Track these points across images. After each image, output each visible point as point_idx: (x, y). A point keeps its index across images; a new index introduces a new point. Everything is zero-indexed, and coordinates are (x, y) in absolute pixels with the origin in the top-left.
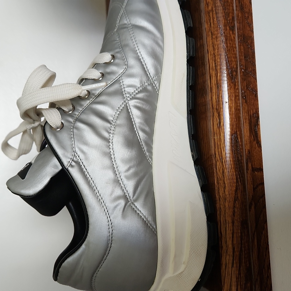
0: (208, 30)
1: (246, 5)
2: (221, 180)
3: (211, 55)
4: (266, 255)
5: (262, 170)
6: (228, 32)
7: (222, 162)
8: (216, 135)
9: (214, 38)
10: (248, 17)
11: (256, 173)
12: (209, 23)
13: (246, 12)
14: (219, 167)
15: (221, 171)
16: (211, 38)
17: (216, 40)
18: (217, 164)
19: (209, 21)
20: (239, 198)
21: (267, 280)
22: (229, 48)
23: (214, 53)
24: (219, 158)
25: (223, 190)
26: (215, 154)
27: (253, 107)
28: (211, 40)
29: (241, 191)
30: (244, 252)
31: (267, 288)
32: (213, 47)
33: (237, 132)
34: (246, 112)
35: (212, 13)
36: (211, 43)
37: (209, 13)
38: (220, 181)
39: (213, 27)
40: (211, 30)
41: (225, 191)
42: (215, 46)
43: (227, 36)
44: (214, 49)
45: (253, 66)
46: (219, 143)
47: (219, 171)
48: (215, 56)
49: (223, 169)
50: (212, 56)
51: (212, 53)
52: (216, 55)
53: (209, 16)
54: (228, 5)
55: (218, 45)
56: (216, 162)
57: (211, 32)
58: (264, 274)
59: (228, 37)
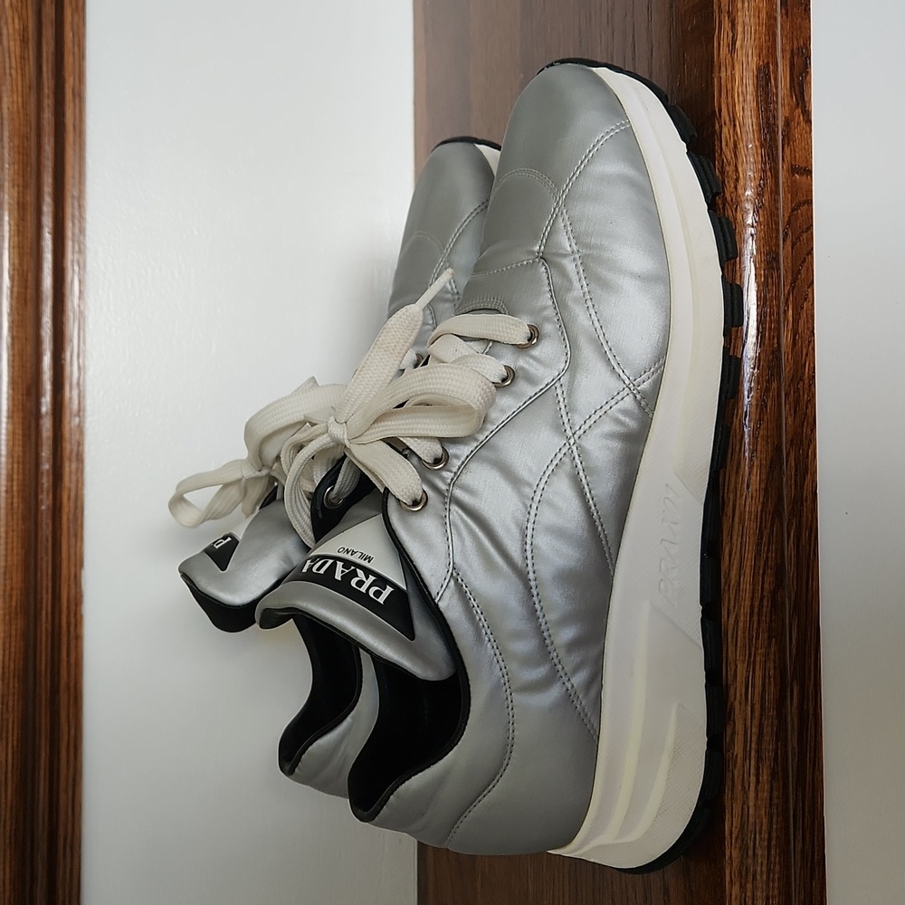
2: (729, 164)
4: (807, 355)
5: (809, 172)
7: (735, 125)
8: (723, 69)
11: (798, 177)
14: (728, 136)
15: (732, 145)
18: (723, 130)
20: (767, 204)
21: (807, 408)
24: (727, 119)
25: (732, 185)
26: (720, 110)
27: (799, 33)
29: (771, 190)
30: (770, 317)
31: (805, 423)
33: (768, 63)
34: (786, 36)
38: (727, 168)
41: (738, 187)
46: (729, 86)
47: (727, 145)
49: (734, 141)
56: (721, 127)
58: (801, 394)
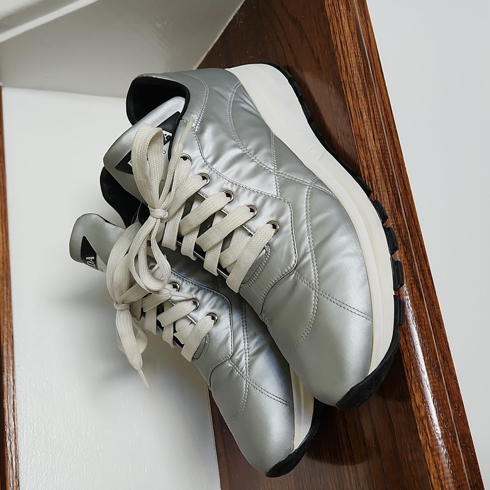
0: (425, 444)
1: (453, 392)
3: (434, 478)
6: (451, 445)
9: (435, 455)
10: (459, 407)
12: (425, 434)
13: (456, 401)
16: (431, 455)
17: (438, 458)
19: (423, 431)
22: (456, 467)
23: (438, 476)
28: (431, 457)
32: (436, 468)
35: (426, 421)
36: (431, 461)
37: (423, 420)
39: (431, 440)
40: (429, 444)
42: (439, 466)
43: (451, 451)
44: (438, 472)
45: (478, 475)
48: (441, 481)
50: (436, 480)
51: (436, 475)
52: (442, 478)
53: (423, 423)
54: (444, 408)
55: (442, 465)
57: (430, 446)
59: (453, 452)
